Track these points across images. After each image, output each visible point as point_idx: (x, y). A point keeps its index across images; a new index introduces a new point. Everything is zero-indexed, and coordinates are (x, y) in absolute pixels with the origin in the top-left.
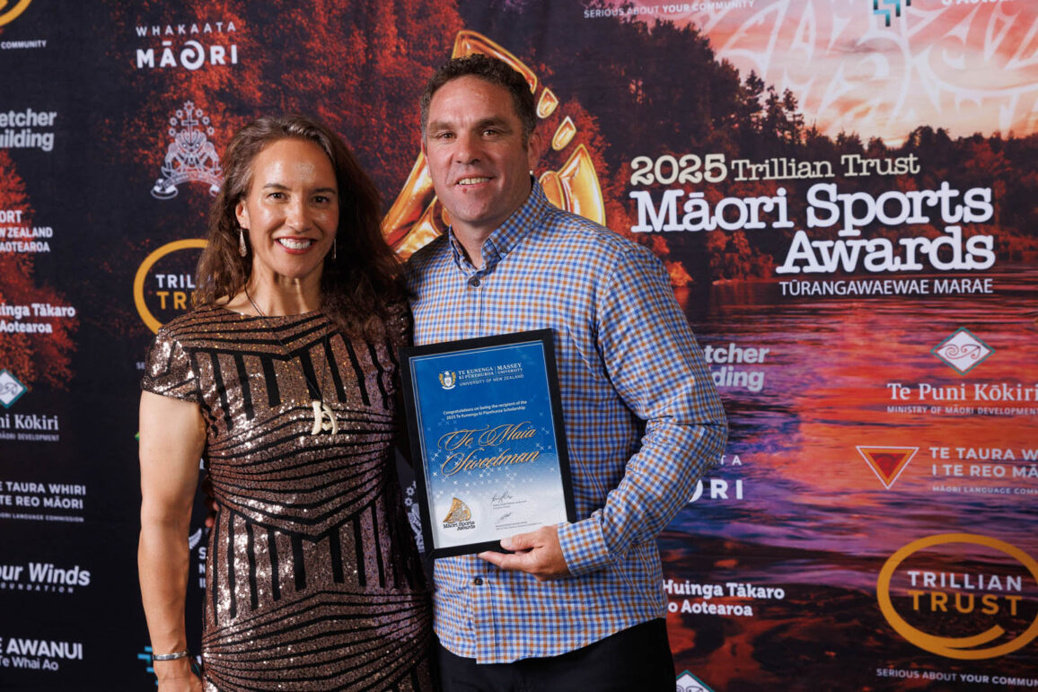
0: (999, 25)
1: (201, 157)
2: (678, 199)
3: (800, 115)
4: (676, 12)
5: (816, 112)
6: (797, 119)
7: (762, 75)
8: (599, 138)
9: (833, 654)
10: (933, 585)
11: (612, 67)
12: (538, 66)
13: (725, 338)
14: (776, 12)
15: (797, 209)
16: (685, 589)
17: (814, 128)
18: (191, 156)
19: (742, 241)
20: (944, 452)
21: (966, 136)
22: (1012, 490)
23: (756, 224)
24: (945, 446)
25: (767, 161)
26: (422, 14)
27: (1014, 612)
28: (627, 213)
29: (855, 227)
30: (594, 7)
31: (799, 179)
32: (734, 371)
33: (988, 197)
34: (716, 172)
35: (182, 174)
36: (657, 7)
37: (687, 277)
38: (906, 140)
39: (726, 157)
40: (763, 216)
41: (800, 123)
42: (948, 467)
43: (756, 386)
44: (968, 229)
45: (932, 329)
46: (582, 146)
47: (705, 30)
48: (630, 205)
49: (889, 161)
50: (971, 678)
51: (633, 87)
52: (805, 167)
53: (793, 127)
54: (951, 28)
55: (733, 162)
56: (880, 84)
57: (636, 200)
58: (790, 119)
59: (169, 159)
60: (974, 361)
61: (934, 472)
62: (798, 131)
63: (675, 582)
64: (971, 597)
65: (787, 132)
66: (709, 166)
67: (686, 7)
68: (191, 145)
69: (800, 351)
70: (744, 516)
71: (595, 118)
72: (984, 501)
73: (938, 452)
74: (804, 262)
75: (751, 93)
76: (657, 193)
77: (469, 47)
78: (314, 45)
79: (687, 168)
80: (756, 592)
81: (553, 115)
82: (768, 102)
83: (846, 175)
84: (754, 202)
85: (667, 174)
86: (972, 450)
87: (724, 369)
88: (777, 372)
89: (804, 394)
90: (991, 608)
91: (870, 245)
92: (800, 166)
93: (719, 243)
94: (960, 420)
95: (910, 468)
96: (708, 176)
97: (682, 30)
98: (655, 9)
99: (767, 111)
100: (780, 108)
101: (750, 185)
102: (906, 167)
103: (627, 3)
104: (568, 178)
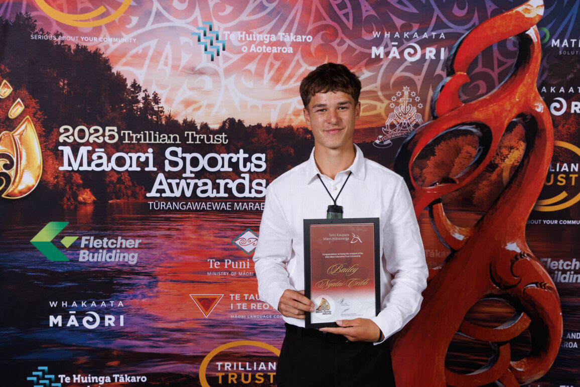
0: (272, 65)
2: (88, 151)
3: (162, 107)
4: (89, 41)
5: (171, 107)
6: (160, 109)
7: (140, 82)
8: (39, 113)
10: (230, 369)
11: (48, 70)
13: (115, 234)
14: (149, 47)
15: (159, 161)
16: (88, 380)
17: (170, 115)
19: (126, 177)
20: (237, 297)
21: (253, 125)
22: (272, 316)
23: (135, 168)
24: (238, 293)
25: (142, 133)
27: (272, 381)
28: (56, 158)
29: (192, 172)
30: (37, 33)
31: (161, 143)
32: (120, 253)
33: (264, 159)
34: (112, 137)
37: (93, 198)
38: (221, 125)
39: (118, 129)
40: (139, 163)
41: (162, 111)
42: (239, 304)
43: (133, 261)
44: (253, 176)
45: (233, 230)
46: (28, 117)
47: (106, 54)
48: (58, 154)
49: (212, 136)
51: (61, 84)
52: (164, 137)
53: (158, 113)
54: (247, 65)
55: (122, 132)
56: (207, 93)
57: (62, 151)
58: (156, 109)
60: (254, 247)
61: (232, 308)
62: (160, 116)
63: (82, 376)
64: (250, 374)
65: (154, 117)
66: (107, 133)
67: (95, 39)
69: (159, 241)
70: (124, 336)
72: (258, 323)
73: (234, 297)
74: (163, 191)
75: (133, 92)
76: (75, 148)
79: (93, 133)
80: (130, 379)
81: (9, 96)
82: (143, 98)
83: (187, 142)
84: (134, 156)
85: (82, 136)
86: (252, 295)
87: (114, 251)
88: (146, 253)
89: (161, 265)
90: (260, 380)
91: (200, 183)
92: (161, 136)
93: (113, 178)
95: (219, 306)
96: (107, 139)
97: (92, 52)
98: (76, 38)
99: (143, 104)
100: (151, 102)
101: (132, 146)
102: (221, 140)
103: (59, 33)
104: (19, 136)
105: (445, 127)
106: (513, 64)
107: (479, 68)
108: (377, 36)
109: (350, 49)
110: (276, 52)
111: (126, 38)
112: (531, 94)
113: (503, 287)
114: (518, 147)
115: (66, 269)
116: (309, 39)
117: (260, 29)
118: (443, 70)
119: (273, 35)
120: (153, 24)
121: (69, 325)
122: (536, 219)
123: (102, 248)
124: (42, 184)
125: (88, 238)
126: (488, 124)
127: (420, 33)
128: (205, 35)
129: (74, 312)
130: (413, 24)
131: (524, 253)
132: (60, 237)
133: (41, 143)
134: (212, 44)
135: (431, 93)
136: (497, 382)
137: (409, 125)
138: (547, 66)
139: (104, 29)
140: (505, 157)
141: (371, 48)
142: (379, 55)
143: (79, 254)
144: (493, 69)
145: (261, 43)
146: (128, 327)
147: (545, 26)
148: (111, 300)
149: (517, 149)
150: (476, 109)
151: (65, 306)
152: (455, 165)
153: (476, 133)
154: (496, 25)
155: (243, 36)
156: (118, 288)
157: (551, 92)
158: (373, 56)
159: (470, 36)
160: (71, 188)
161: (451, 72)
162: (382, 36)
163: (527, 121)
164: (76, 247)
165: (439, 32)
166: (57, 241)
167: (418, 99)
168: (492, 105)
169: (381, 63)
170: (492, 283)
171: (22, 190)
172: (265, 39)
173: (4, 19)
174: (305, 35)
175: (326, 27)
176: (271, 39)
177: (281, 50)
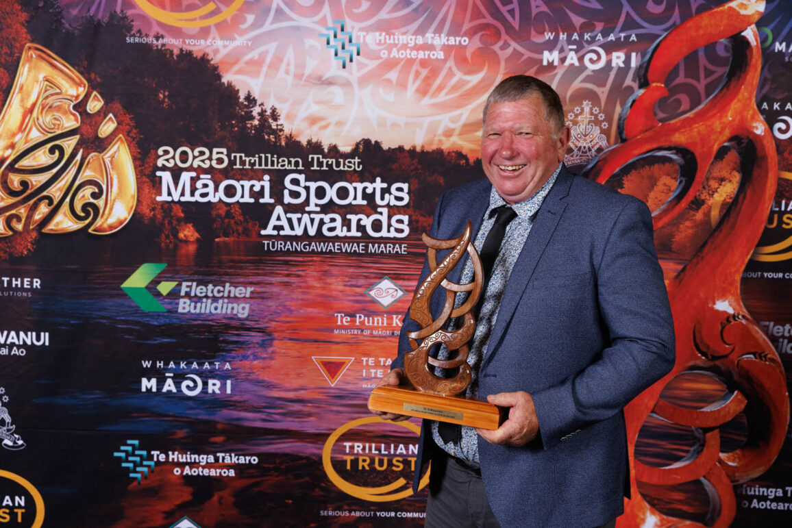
0: (417, 74)
2: (192, 179)
3: (281, 125)
4: (195, 45)
5: (292, 124)
6: (279, 127)
7: (256, 95)
8: (134, 131)
9: (290, 501)
10: (361, 452)
11: (146, 80)
12: (89, 74)
13: (222, 279)
14: (267, 51)
15: (277, 191)
16: (186, 458)
17: (291, 135)
19: (237, 210)
20: (371, 361)
21: (393, 147)
23: (247, 199)
24: (371, 357)
25: (257, 156)
27: (413, 469)
28: (154, 186)
29: (316, 205)
30: (134, 36)
31: (279, 169)
32: (227, 303)
33: (406, 190)
34: (220, 161)
36: (181, 40)
37: (197, 235)
38: (353, 147)
39: (227, 151)
40: (253, 194)
41: (281, 130)
42: (373, 371)
43: (243, 314)
44: (393, 210)
45: (366, 277)
46: (121, 135)
47: (216, 60)
48: (156, 182)
49: (342, 161)
50: (383, 514)
51: (161, 96)
52: (283, 161)
53: (276, 132)
54: (386, 73)
55: (233, 155)
56: (338, 107)
57: (161, 177)
58: (274, 127)
60: (394, 299)
61: (364, 375)
62: (279, 136)
63: (179, 453)
64: (386, 459)
65: (271, 136)
66: (215, 156)
67: (203, 42)
69: (275, 289)
70: (231, 406)
71: (133, 116)
74: (281, 228)
75: (247, 107)
76: (176, 173)
77: (34, 56)
79: (198, 157)
80: (238, 459)
81: (99, 111)
82: (259, 114)
83: (312, 168)
84: (247, 184)
85: (184, 160)
86: (389, 360)
87: (221, 301)
88: (259, 304)
89: (277, 320)
90: (398, 467)
91: (327, 218)
92: (280, 160)
93: (220, 211)
94: (381, 339)
95: (348, 372)
96: (214, 163)
97: (199, 58)
98: (179, 41)
99: (258, 120)
100: (268, 119)
101: (245, 172)
102: (353, 166)
103: (159, 35)
104: (109, 159)
105: (637, 152)
106: (725, 73)
107: (681, 79)
108: (549, 38)
109: (516, 55)
110: (423, 57)
111: (239, 41)
112: (748, 111)
113: (710, 357)
114: (731, 179)
115: (162, 321)
116: (465, 41)
117: (404, 30)
118: (634, 80)
119: (419, 37)
120: (272, 23)
121: (164, 390)
122: (755, 271)
123: (206, 297)
124: (136, 217)
125: (189, 284)
126: (692, 149)
127: (605, 35)
128: (335, 36)
129: (172, 375)
130: (596, 23)
131: (739, 314)
132: (156, 282)
133: (135, 168)
134: (343, 48)
135: (618, 109)
136: (702, 479)
137: (590, 149)
138: (769, 76)
139: (213, 30)
140: (713, 192)
141: (542, 53)
142: (553, 61)
143: (178, 304)
144: (698, 80)
145: (405, 47)
146: (236, 395)
147: (766, 26)
148: (216, 361)
149: (730, 181)
150: (675, 129)
151: (160, 366)
152: (649, 200)
153: (677, 159)
154: (703, 24)
155: (382, 38)
156: (225, 347)
157: (775, 108)
158: (545, 63)
159: (669, 38)
160: (170, 223)
161: (644, 84)
162: (557, 37)
163: (743, 145)
164: (174, 294)
165: (628, 33)
166: (152, 288)
167: (601, 117)
168: (697, 125)
169: (556, 72)
170: (697, 352)
171: (113, 223)
172: (409, 41)
173: (96, 19)
174: (459, 36)
175: (486, 27)
176: (417, 42)
177: (429, 55)
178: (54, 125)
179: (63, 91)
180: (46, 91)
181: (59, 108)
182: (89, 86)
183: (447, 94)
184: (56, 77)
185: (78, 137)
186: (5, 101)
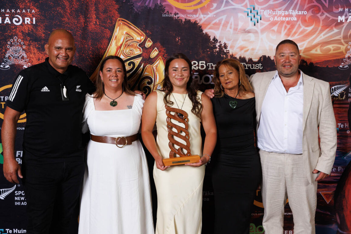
0: (286, 27)
1: (20, 56)
3: (228, 50)
4: (191, 17)
5: (233, 50)
6: (227, 51)
7: (217, 38)
8: (166, 55)
11: (171, 32)
12: (146, 31)
14: (222, 19)
17: (232, 55)
18: (16, 55)
26: (105, 11)
30: (165, 13)
35: (12, 61)
38: (259, 59)
39: (205, 62)
41: (228, 53)
46: (160, 57)
47: (200, 23)
49: (254, 65)
51: (177, 39)
53: (226, 53)
54: (272, 27)
55: (208, 64)
56: (252, 42)
58: (225, 51)
59: (7, 56)
62: (228, 55)
65: (224, 55)
66: (200, 65)
67: (195, 16)
68: (16, 51)
71: (165, 48)
75: (214, 43)
77: (121, 23)
78: (65, 19)
81: (151, 47)
82: (219, 46)
96: (200, 67)
97: (193, 22)
98: (185, 16)
99: (219, 49)
100: (222, 48)
102: (259, 67)
103: (176, 13)
104: (155, 67)
108: (341, 10)
109: (327, 18)
110: (288, 20)
111: (210, 15)
116: (305, 13)
117: (280, 8)
119: (286, 12)
120: (224, 7)
128: (251, 12)
134: (254, 17)
139: (199, 10)
141: (338, 17)
142: (342, 20)
145: (280, 16)
155: (271, 12)
158: (339, 21)
162: (344, 10)
169: (343, 25)
172: (282, 13)
173: (149, 7)
174: (303, 11)
175: (314, 6)
176: (285, 14)
177: (290, 19)
178: (130, 53)
179: (134, 39)
180: (127, 39)
181: (132, 46)
182: (146, 35)
183: (298, 35)
184: (131, 32)
185: (141, 58)
186: (109, 43)
